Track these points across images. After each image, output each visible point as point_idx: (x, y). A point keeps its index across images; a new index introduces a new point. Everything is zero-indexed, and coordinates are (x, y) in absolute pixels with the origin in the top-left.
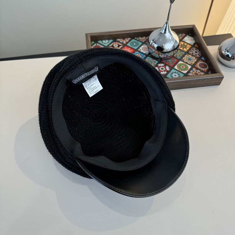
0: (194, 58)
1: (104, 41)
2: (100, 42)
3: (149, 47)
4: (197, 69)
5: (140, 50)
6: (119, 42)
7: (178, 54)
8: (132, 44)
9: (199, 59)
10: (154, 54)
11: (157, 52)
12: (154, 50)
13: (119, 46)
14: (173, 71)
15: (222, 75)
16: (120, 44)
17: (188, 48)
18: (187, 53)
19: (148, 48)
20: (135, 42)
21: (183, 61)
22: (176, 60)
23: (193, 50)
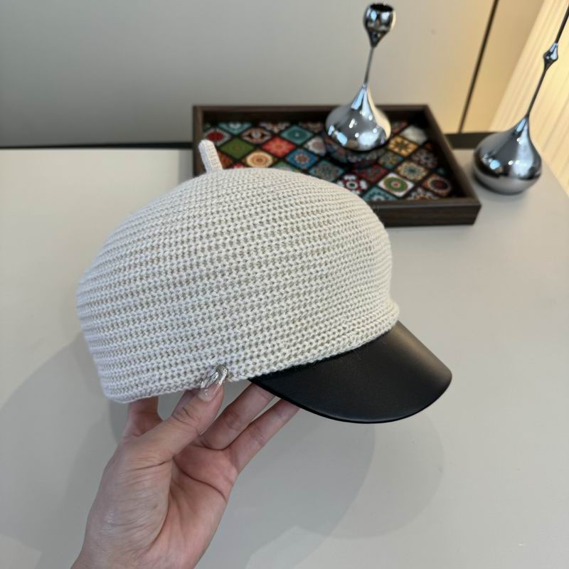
0: (422, 169)
1: (232, 126)
2: (224, 126)
3: (328, 141)
4: (426, 190)
5: (308, 147)
6: (264, 128)
7: (388, 160)
8: (292, 134)
9: (431, 172)
10: (335, 155)
11: (342, 151)
12: (336, 147)
13: (263, 136)
14: (375, 190)
15: (478, 202)
16: (265, 133)
17: (410, 151)
18: (409, 158)
19: (325, 143)
20: (299, 132)
21: (398, 173)
22: (382, 171)
23: (421, 154)
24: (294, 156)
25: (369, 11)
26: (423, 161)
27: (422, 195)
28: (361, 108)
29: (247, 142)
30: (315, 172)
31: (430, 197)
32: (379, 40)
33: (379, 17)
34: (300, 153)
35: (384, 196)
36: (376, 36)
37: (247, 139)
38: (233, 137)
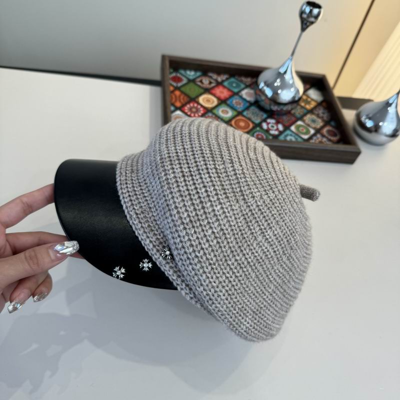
0: (320, 120)
1: (188, 72)
2: (182, 72)
3: (258, 92)
5: (242, 95)
6: (211, 77)
7: (298, 112)
8: (231, 84)
9: (326, 123)
10: (262, 104)
11: (268, 102)
12: (263, 98)
13: (210, 83)
14: (288, 132)
15: (359, 149)
16: (212, 81)
17: (312, 106)
18: (311, 111)
19: (256, 94)
20: (236, 83)
21: (304, 121)
22: (293, 119)
23: (320, 109)
24: (232, 101)
25: (304, 7)
26: (321, 115)
27: (320, 140)
28: (285, 72)
29: (199, 86)
30: (247, 114)
31: (325, 141)
32: (308, 27)
33: (311, 11)
34: (236, 99)
35: (294, 137)
36: (306, 24)
37: (199, 84)
38: (190, 81)
